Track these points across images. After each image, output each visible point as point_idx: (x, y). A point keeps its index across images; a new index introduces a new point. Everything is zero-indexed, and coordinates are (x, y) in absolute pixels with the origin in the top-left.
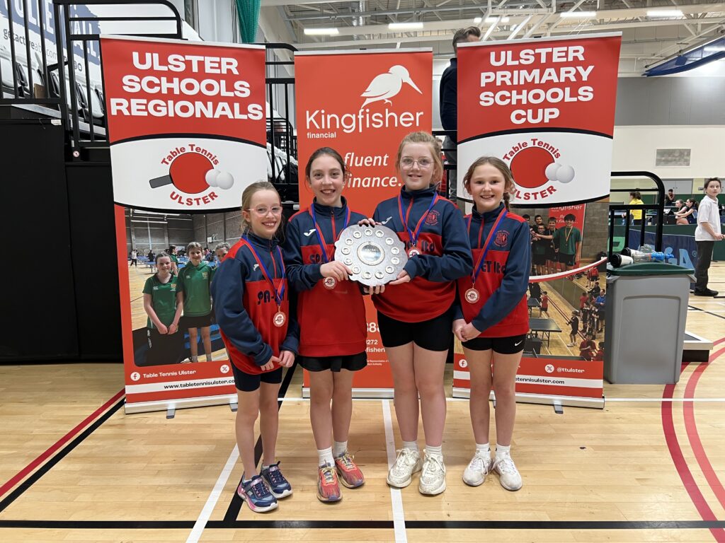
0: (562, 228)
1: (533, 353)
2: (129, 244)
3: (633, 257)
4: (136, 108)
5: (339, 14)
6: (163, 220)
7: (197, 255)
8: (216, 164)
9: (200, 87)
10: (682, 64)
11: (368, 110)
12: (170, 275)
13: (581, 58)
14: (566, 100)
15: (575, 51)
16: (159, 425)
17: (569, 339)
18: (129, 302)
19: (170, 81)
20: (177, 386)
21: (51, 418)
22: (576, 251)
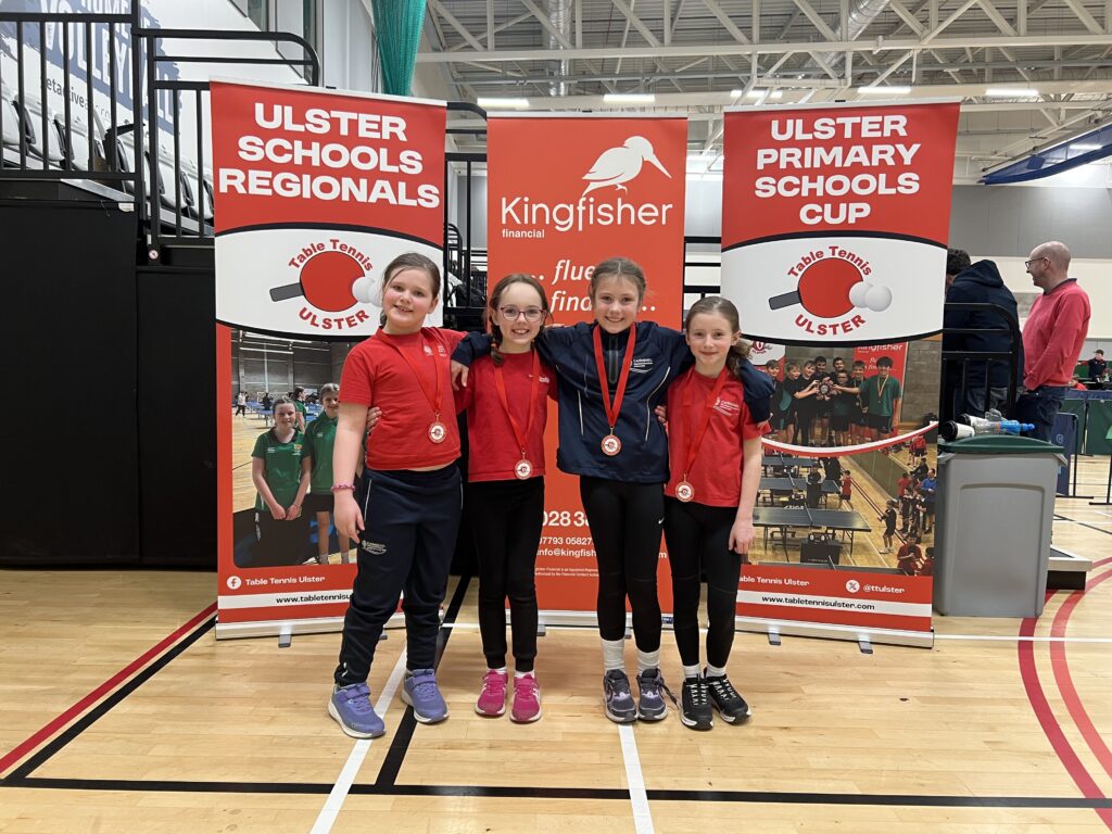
0: (872, 377)
1: (829, 563)
2: (235, 383)
3: (974, 427)
4: (257, 184)
5: (529, 78)
6: (287, 349)
7: (334, 402)
8: (368, 269)
9: (350, 157)
10: (1036, 167)
11: (592, 200)
12: (293, 431)
13: (903, 133)
14: (880, 192)
15: (893, 123)
16: (269, 656)
17: (881, 542)
18: (231, 470)
19: (307, 146)
20: (295, 600)
21: (104, 643)
22: (893, 412)
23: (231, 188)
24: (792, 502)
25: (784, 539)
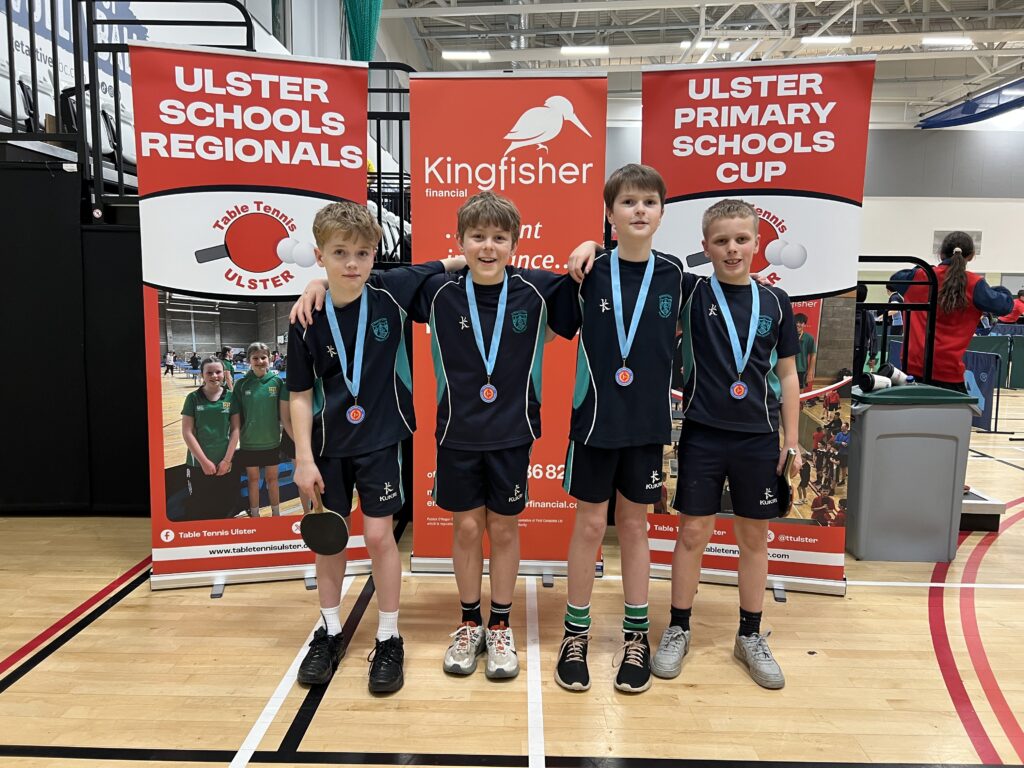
2: (163, 343)
3: (893, 379)
4: (178, 147)
5: (490, 32)
6: (213, 310)
7: (261, 361)
8: (292, 230)
9: (272, 119)
10: (971, 112)
11: (513, 159)
12: (222, 389)
13: (818, 91)
15: (809, 81)
16: (200, 608)
18: (161, 427)
19: (228, 109)
20: (228, 551)
21: (43, 595)
22: (808, 367)
23: (154, 152)
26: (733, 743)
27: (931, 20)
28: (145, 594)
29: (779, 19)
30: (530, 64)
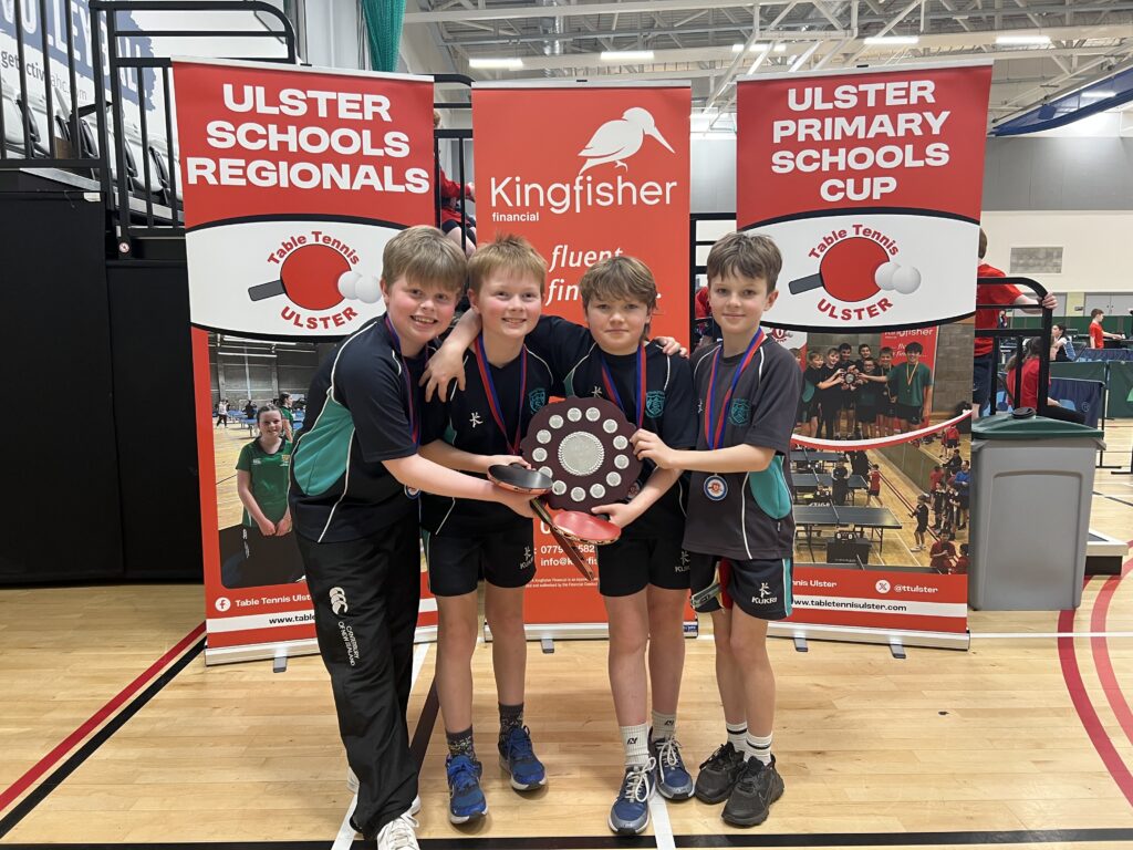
0: (901, 365)
1: (857, 562)
2: (214, 390)
4: (228, 173)
5: (523, 37)
6: (269, 353)
8: (355, 263)
9: (330, 140)
10: (1049, 117)
11: (589, 178)
12: (280, 440)
13: (931, 99)
14: (907, 165)
15: (920, 89)
16: (263, 684)
17: (913, 540)
18: (214, 484)
19: (283, 130)
20: (289, 620)
21: (85, 674)
22: (924, 401)
23: (201, 179)
24: (817, 499)
25: (809, 539)
26: (876, 815)
27: (1004, 16)
28: (200, 670)
29: (840, 18)
30: (566, 72)
